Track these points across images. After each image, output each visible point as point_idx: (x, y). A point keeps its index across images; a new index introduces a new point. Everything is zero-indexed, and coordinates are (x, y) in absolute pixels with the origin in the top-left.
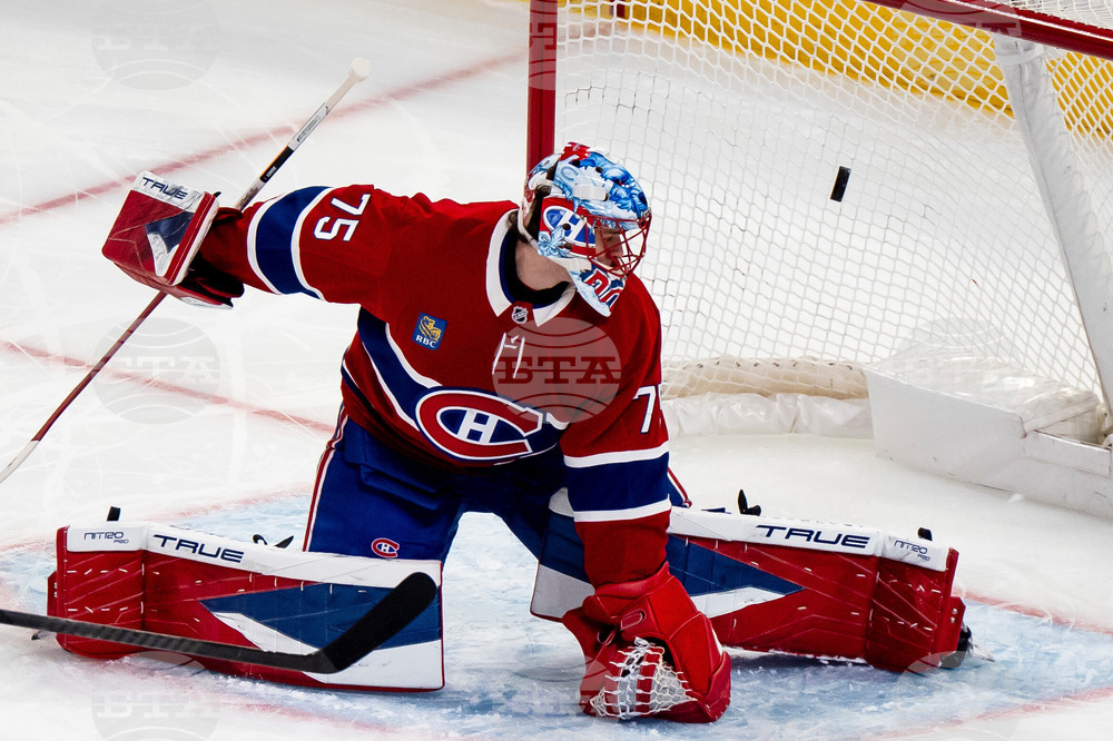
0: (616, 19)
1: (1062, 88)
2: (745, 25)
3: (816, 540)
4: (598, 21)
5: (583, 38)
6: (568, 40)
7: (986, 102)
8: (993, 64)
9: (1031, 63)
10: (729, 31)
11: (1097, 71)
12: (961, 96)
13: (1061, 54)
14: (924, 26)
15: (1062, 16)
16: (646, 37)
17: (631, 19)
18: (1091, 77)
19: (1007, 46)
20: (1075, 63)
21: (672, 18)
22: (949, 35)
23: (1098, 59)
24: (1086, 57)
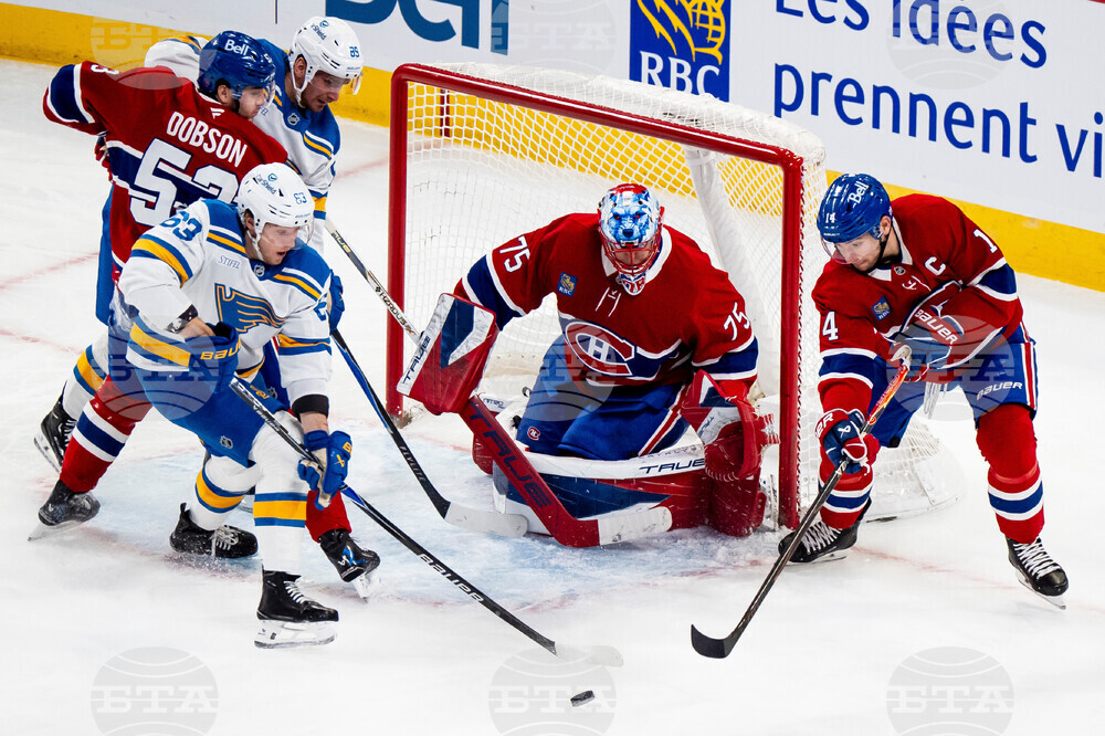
0: (444, 137)
1: (727, 179)
2: (526, 141)
3: (677, 468)
4: (433, 139)
5: (423, 150)
6: (414, 152)
7: (680, 189)
8: (683, 165)
9: (708, 164)
10: (515, 144)
11: (749, 169)
12: (664, 186)
13: (727, 158)
14: (640, 141)
15: (728, 134)
16: (462, 148)
17: (453, 137)
18: (745, 173)
19: (691, 153)
20: (735, 164)
21: (479, 136)
22: (656, 146)
23: (750, 161)
24: (742, 159)
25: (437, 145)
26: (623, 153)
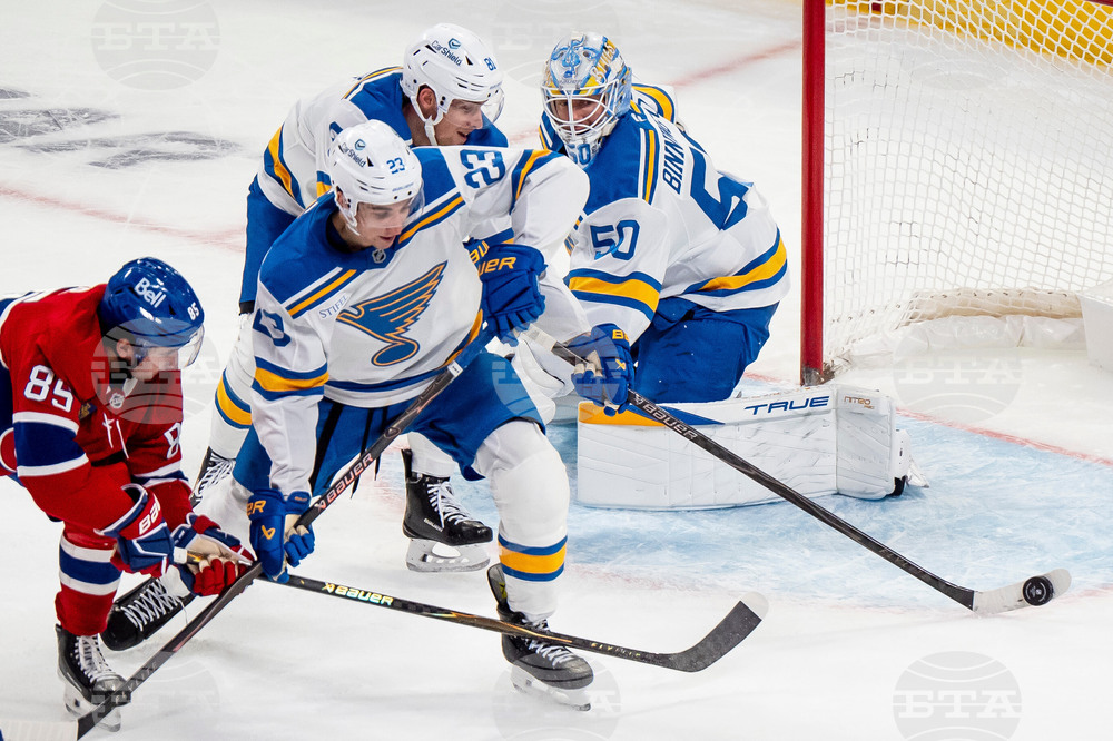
0: (871, 14)
6: (834, 34)
16: (895, 27)
17: (883, 14)
21: (916, 12)
25: (862, 24)
26: (1098, 33)
